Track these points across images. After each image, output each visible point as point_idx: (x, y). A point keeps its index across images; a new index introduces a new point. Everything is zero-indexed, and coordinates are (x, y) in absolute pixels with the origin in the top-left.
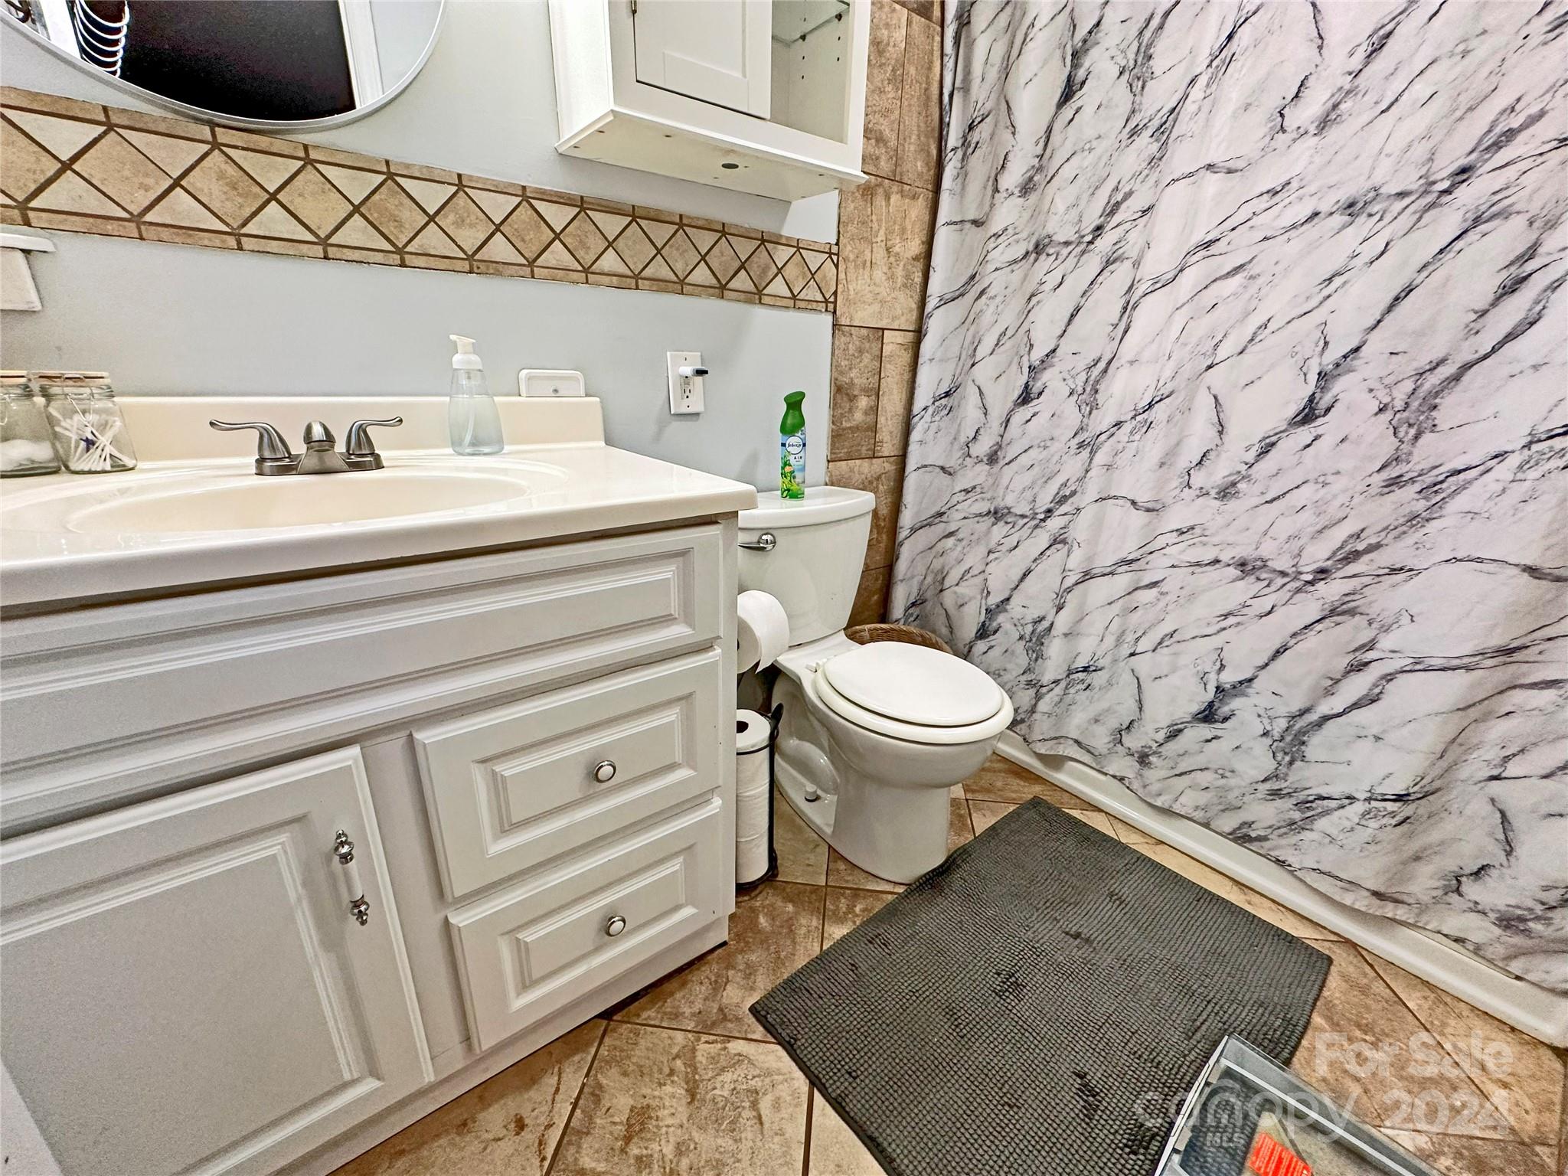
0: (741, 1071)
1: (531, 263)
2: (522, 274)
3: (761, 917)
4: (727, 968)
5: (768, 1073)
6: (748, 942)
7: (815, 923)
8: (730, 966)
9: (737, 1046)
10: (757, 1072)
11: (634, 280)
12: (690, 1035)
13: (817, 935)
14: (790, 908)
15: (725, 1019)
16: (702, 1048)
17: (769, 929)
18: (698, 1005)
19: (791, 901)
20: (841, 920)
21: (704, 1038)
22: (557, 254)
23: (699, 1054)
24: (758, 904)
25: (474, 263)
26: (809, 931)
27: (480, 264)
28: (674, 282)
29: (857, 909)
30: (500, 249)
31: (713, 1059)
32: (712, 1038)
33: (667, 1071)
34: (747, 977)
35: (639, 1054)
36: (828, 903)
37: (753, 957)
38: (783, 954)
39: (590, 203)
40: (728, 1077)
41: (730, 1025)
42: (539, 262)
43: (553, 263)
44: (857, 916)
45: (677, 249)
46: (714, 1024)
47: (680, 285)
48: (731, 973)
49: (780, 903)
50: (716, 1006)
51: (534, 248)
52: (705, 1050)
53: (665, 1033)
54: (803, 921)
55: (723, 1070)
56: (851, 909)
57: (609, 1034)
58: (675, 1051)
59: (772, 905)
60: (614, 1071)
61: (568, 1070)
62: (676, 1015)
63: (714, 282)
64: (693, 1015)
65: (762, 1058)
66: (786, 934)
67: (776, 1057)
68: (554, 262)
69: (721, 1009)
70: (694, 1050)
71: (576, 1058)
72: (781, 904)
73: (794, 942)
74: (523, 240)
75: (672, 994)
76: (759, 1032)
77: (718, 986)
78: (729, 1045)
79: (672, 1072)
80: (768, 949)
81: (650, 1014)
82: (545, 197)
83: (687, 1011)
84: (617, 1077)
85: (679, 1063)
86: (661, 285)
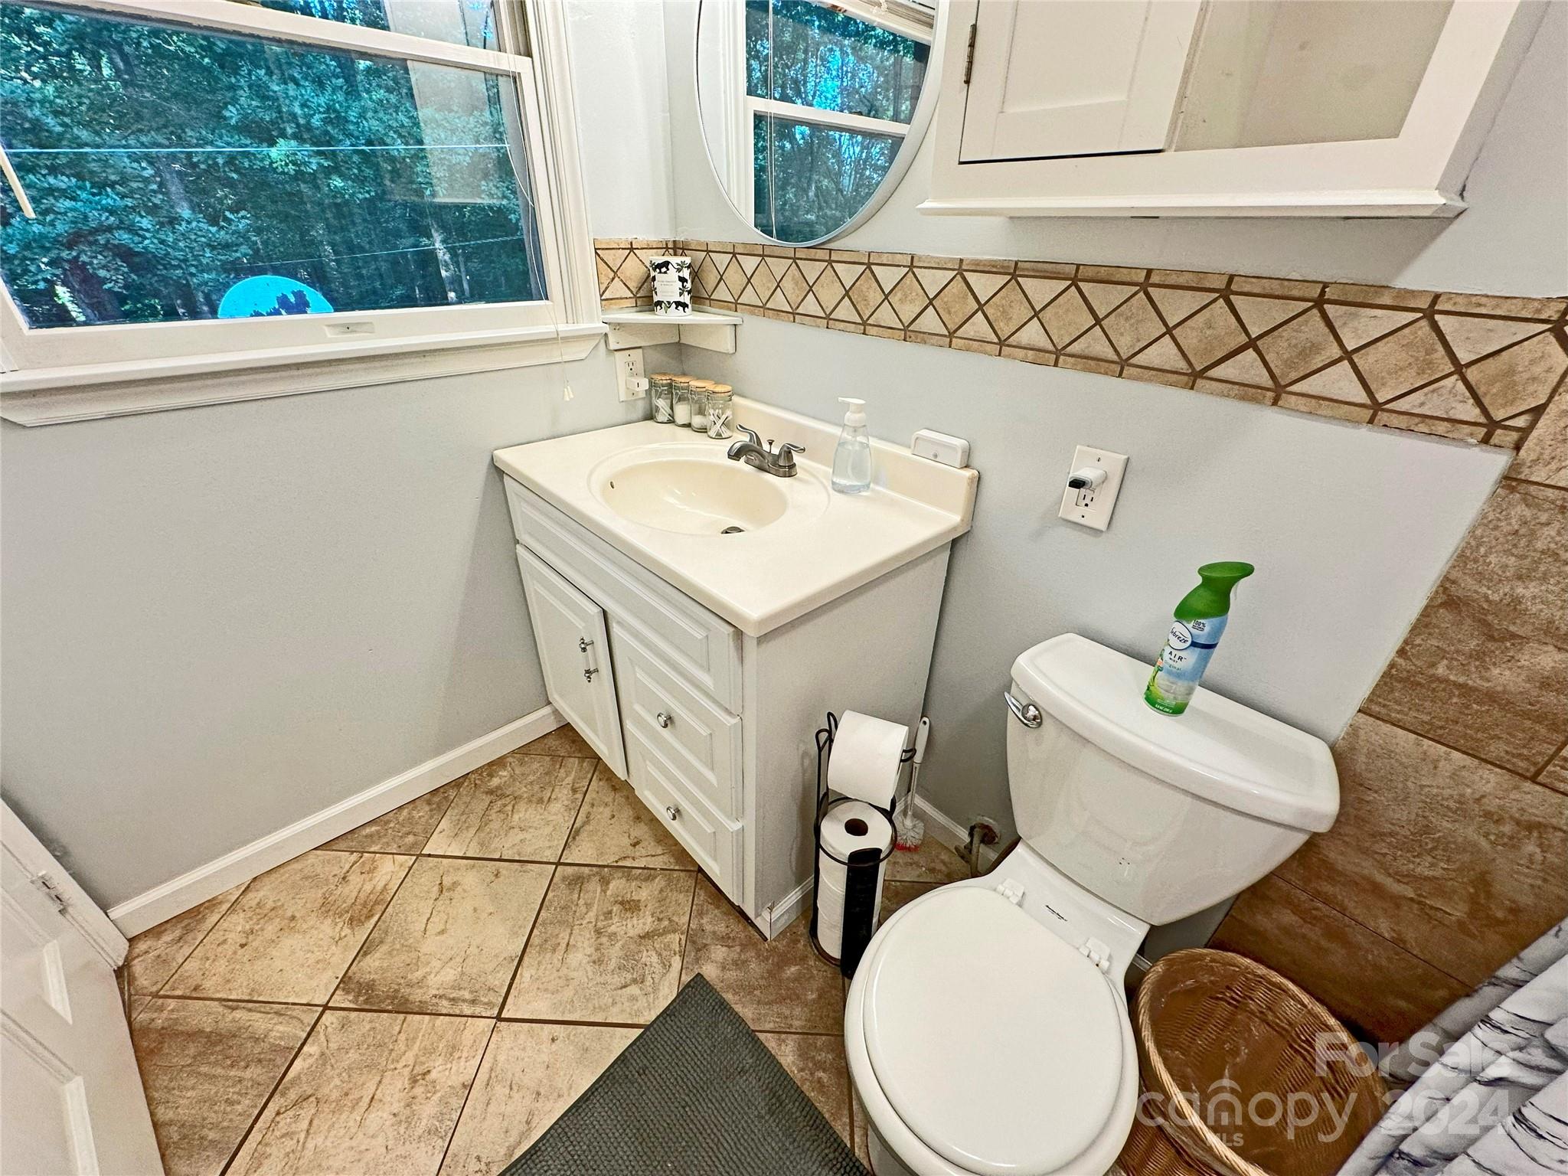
0: (658, 968)
1: (951, 335)
2: (941, 343)
3: (797, 967)
4: (741, 945)
5: (655, 990)
6: (767, 960)
7: (797, 1023)
8: (744, 947)
9: (676, 962)
10: (656, 981)
11: (1057, 355)
12: (686, 926)
13: (783, 1027)
14: (812, 996)
15: (699, 950)
16: (677, 937)
17: (784, 976)
18: (708, 928)
19: (820, 997)
20: (803, 1054)
21: (683, 937)
22: (978, 326)
23: (672, 935)
24: (812, 963)
25: (908, 332)
26: (786, 1017)
27: (912, 334)
28: (1113, 362)
29: (821, 1074)
30: (930, 322)
31: (667, 947)
32: (683, 942)
33: (661, 916)
34: (735, 963)
35: (674, 896)
36: (824, 1038)
37: (753, 966)
38: (757, 993)
39: (1023, 270)
40: (655, 959)
41: (693, 954)
42: (959, 333)
43: (971, 335)
44: (812, 1074)
45: (1127, 319)
46: (694, 942)
47: (1122, 366)
48: (738, 949)
49: (815, 985)
50: (709, 941)
51: (957, 320)
52: (675, 939)
53: (687, 909)
54: (797, 1011)
55: (660, 955)
56: (820, 1066)
57: (688, 874)
58: (675, 918)
59: (812, 977)
60: (663, 883)
61: (665, 858)
62: (701, 914)
63: (1182, 365)
64: (701, 925)
65: (667, 983)
66: (781, 994)
67: (667, 994)
68: (972, 333)
69: (706, 945)
70: (674, 931)
71: (672, 860)
72: (815, 987)
73: (770, 1003)
74: (949, 313)
75: (718, 907)
76: (686, 978)
77: (725, 940)
78: (677, 957)
79: (660, 920)
80: (762, 978)
81: (702, 895)
82: (978, 268)
83: (704, 921)
84: (660, 886)
85: (666, 923)
86: (1091, 362)
